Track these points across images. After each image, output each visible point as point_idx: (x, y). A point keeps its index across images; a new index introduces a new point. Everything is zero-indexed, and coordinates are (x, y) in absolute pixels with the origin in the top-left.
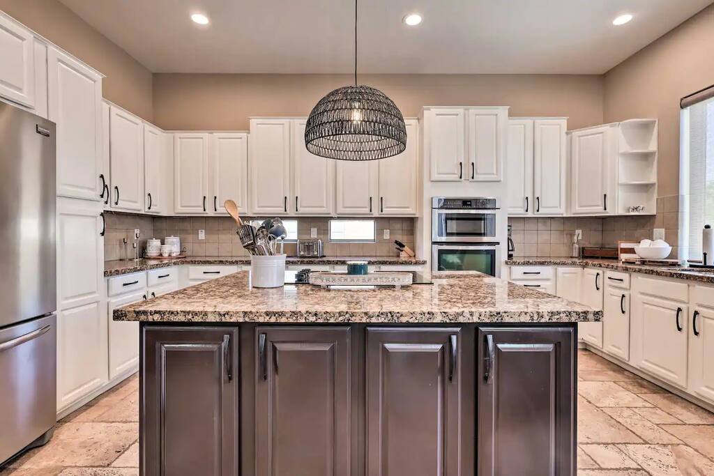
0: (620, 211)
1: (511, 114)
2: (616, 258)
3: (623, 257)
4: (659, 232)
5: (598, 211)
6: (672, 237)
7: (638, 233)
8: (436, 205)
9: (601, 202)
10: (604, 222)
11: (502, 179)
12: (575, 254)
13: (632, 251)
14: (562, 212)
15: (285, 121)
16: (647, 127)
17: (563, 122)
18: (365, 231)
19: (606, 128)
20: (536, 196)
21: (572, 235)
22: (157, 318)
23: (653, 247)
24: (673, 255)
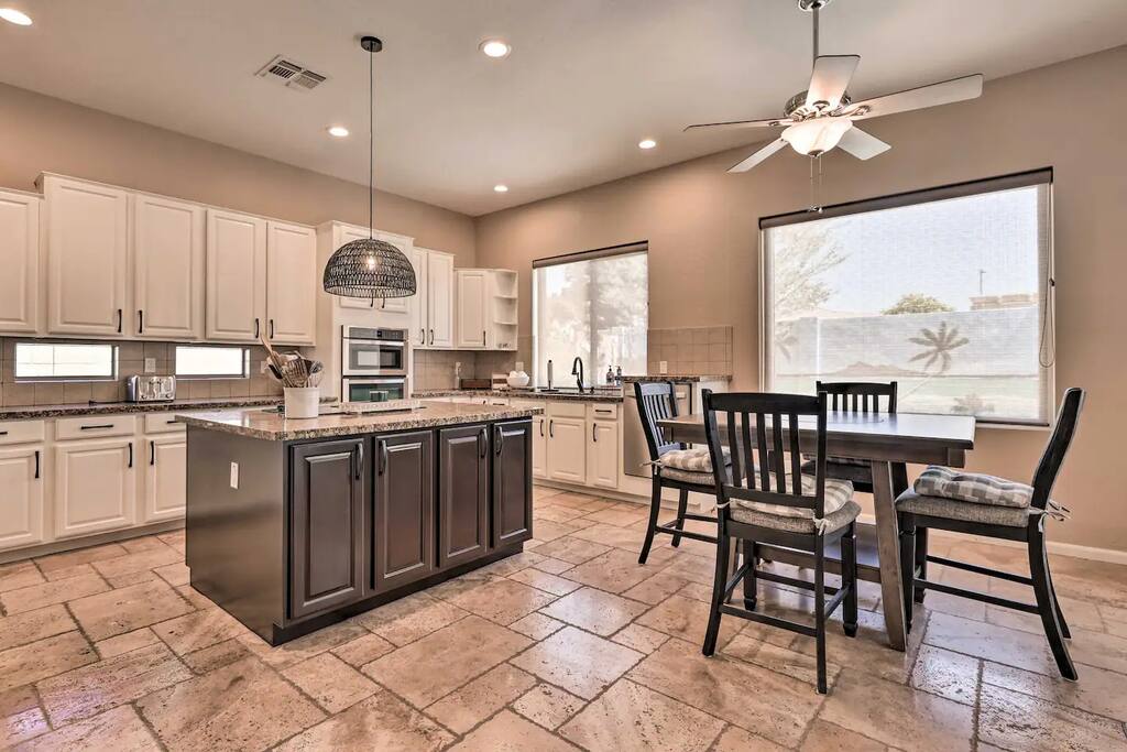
0: (494, 347)
1: (415, 245)
2: (490, 388)
3: (495, 386)
4: (519, 364)
5: (477, 345)
6: (529, 370)
7: (506, 365)
8: (346, 334)
9: (481, 337)
10: (477, 357)
11: (408, 310)
12: (457, 387)
13: (504, 381)
14: (449, 345)
15: (121, 193)
16: (510, 276)
17: (451, 258)
18: (228, 362)
19: (484, 272)
20: (431, 328)
21: (454, 367)
22: (312, 435)
23: (517, 377)
24: (530, 383)
